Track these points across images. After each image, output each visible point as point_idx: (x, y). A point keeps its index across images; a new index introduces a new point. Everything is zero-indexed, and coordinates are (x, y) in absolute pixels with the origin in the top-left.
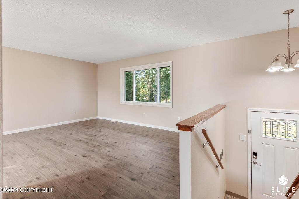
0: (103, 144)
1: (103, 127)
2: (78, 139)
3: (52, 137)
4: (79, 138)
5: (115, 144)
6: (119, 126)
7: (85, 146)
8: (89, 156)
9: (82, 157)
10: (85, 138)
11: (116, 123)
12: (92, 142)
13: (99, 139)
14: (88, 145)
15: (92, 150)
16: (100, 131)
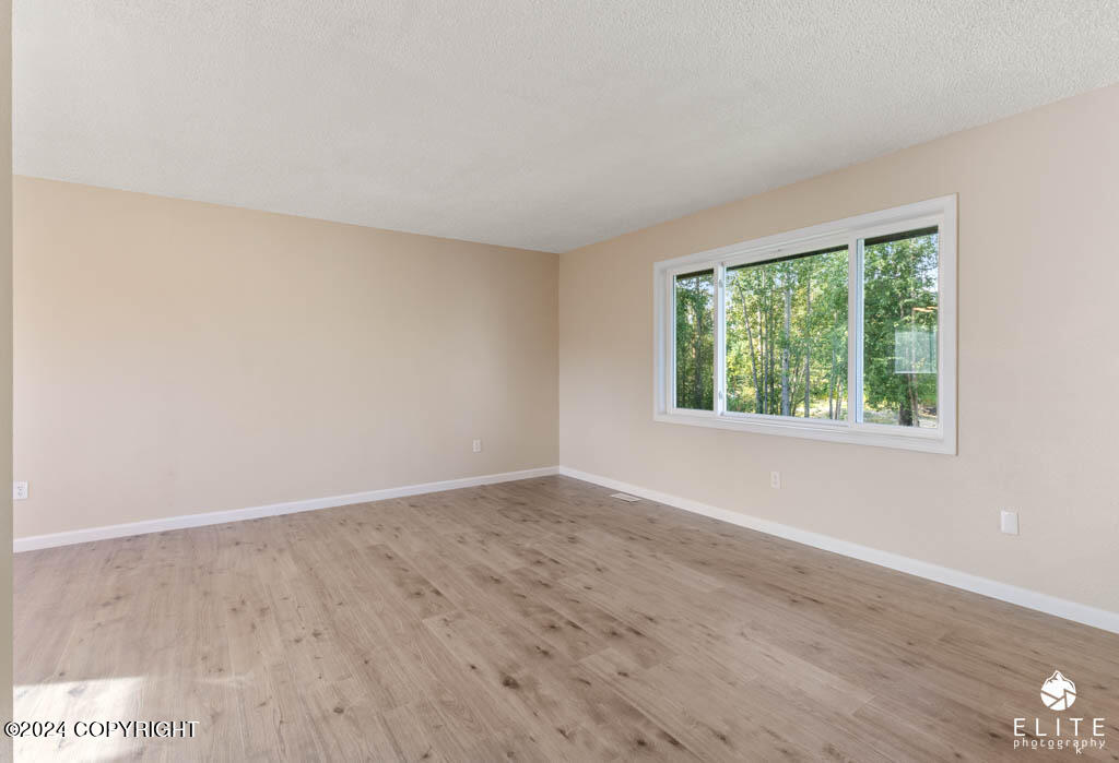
0: (589, 616)
1: (584, 517)
2: (489, 569)
3: (395, 548)
4: (493, 566)
5: (648, 629)
6: (652, 521)
7: (511, 615)
8: (533, 684)
9: (496, 683)
10: (516, 567)
11: (637, 505)
12: (542, 597)
13: (570, 583)
14: (526, 614)
15: (543, 648)
16: (573, 540)
